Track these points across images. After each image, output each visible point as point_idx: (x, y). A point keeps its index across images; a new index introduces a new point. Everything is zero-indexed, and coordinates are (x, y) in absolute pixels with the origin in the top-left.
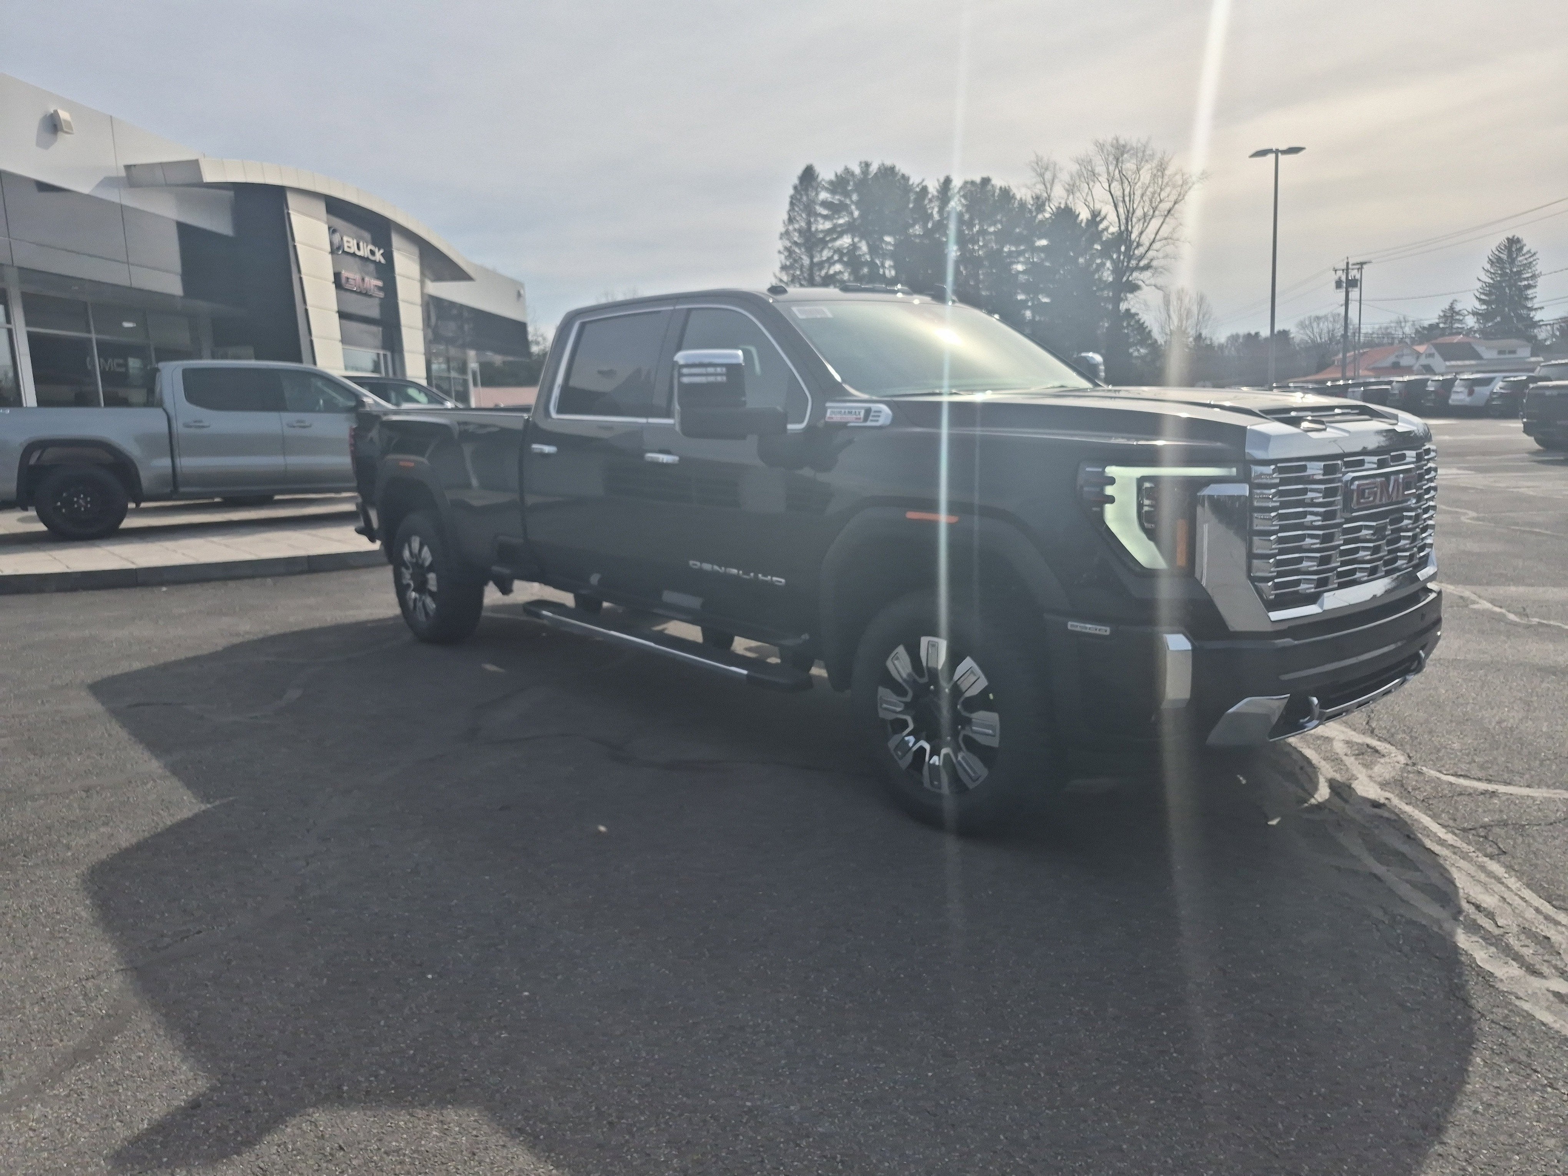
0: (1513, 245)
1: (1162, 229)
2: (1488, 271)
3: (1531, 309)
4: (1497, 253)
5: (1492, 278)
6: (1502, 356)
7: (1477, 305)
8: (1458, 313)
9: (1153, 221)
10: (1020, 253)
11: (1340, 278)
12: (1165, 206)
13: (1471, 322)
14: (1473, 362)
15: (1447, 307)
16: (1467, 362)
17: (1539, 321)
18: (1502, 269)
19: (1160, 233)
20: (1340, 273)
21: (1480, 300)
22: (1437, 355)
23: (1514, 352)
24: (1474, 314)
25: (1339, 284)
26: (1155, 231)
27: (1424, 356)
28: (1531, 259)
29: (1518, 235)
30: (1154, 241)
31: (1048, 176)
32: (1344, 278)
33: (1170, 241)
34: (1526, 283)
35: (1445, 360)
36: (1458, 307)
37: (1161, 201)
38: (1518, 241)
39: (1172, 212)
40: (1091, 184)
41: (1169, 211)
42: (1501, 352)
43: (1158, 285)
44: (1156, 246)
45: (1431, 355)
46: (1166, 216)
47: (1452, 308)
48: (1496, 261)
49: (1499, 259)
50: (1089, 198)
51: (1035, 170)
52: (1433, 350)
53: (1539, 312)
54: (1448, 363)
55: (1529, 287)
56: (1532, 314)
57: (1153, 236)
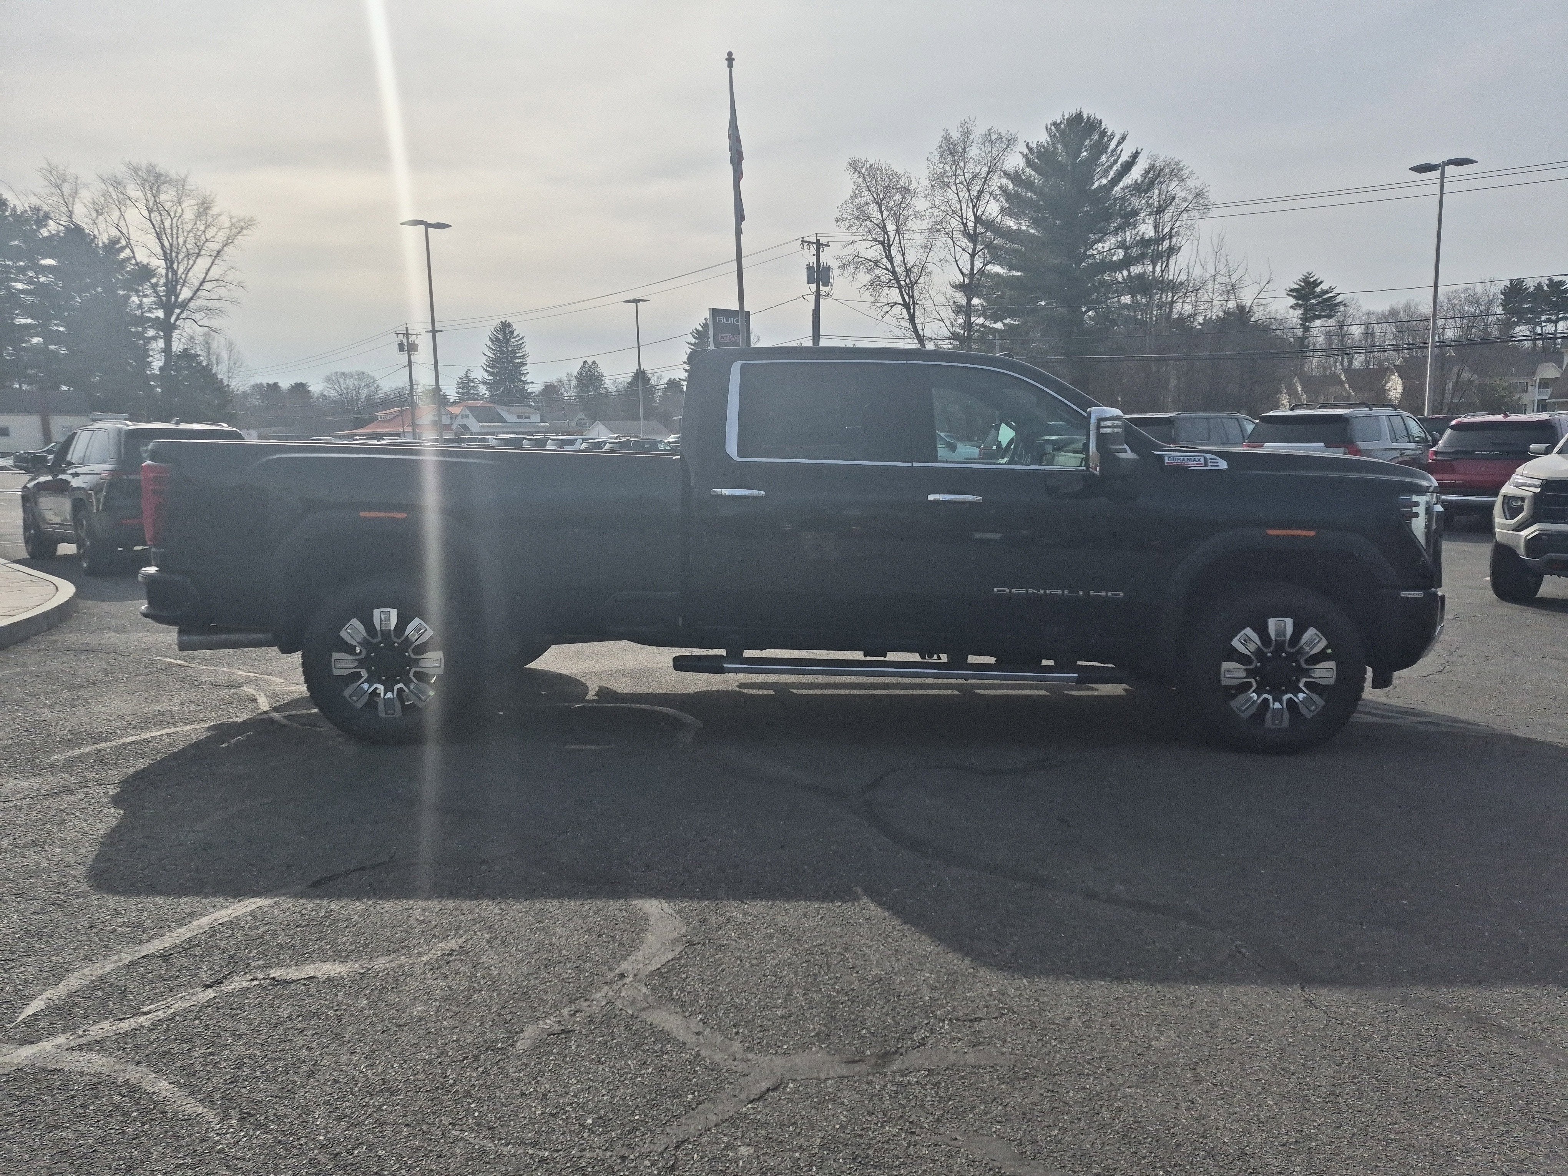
0: (506, 328)
1: (212, 270)
2: (489, 347)
3: (524, 382)
4: (495, 333)
5: (494, 354)
6: (519, 421)
7: (486, 376)
8: (472, 381)
9: (200, 260)
10: (22, 270)
11: (401, 341)
12: (214, 246)
13: (483, 390)
14: (500, 424)
15: (464, 375)
16: (496, 424)
17: (532, 393)
18: (500, 347)
19: (210, 274)
20: (401, 336)
21: (487, 371)
22: (471, 416)
23: (529, 418)
24: (484, 383)
25: (401, 347)
26: (205, 271)
27: (460, 417)
28: (521, 342)
29: (509, 320)
30: (203, 282)
31: (66, 189)
32: (405, 341)
33: (222, 283)
34: (519, 361)
35: (479, 422)
36: (472, 376)
37: (207, 241)
38: (509, 325)
39: (221, 253)
40: (123, 208)
41: (219, 252)
42: (519, 417)
43: (213, 327)
44: (207, 286)
45: (467, 417)
46: (216, 257)
47: (467, 376)
48: (495, 340)
49: (497, 339)
50: (122, 224)
51: (49, 180)
52: (468, 412)
53: (531, 385)
54: (481, 424)
55: (522, 364)
56: (527, 386)
57: (204, 275)
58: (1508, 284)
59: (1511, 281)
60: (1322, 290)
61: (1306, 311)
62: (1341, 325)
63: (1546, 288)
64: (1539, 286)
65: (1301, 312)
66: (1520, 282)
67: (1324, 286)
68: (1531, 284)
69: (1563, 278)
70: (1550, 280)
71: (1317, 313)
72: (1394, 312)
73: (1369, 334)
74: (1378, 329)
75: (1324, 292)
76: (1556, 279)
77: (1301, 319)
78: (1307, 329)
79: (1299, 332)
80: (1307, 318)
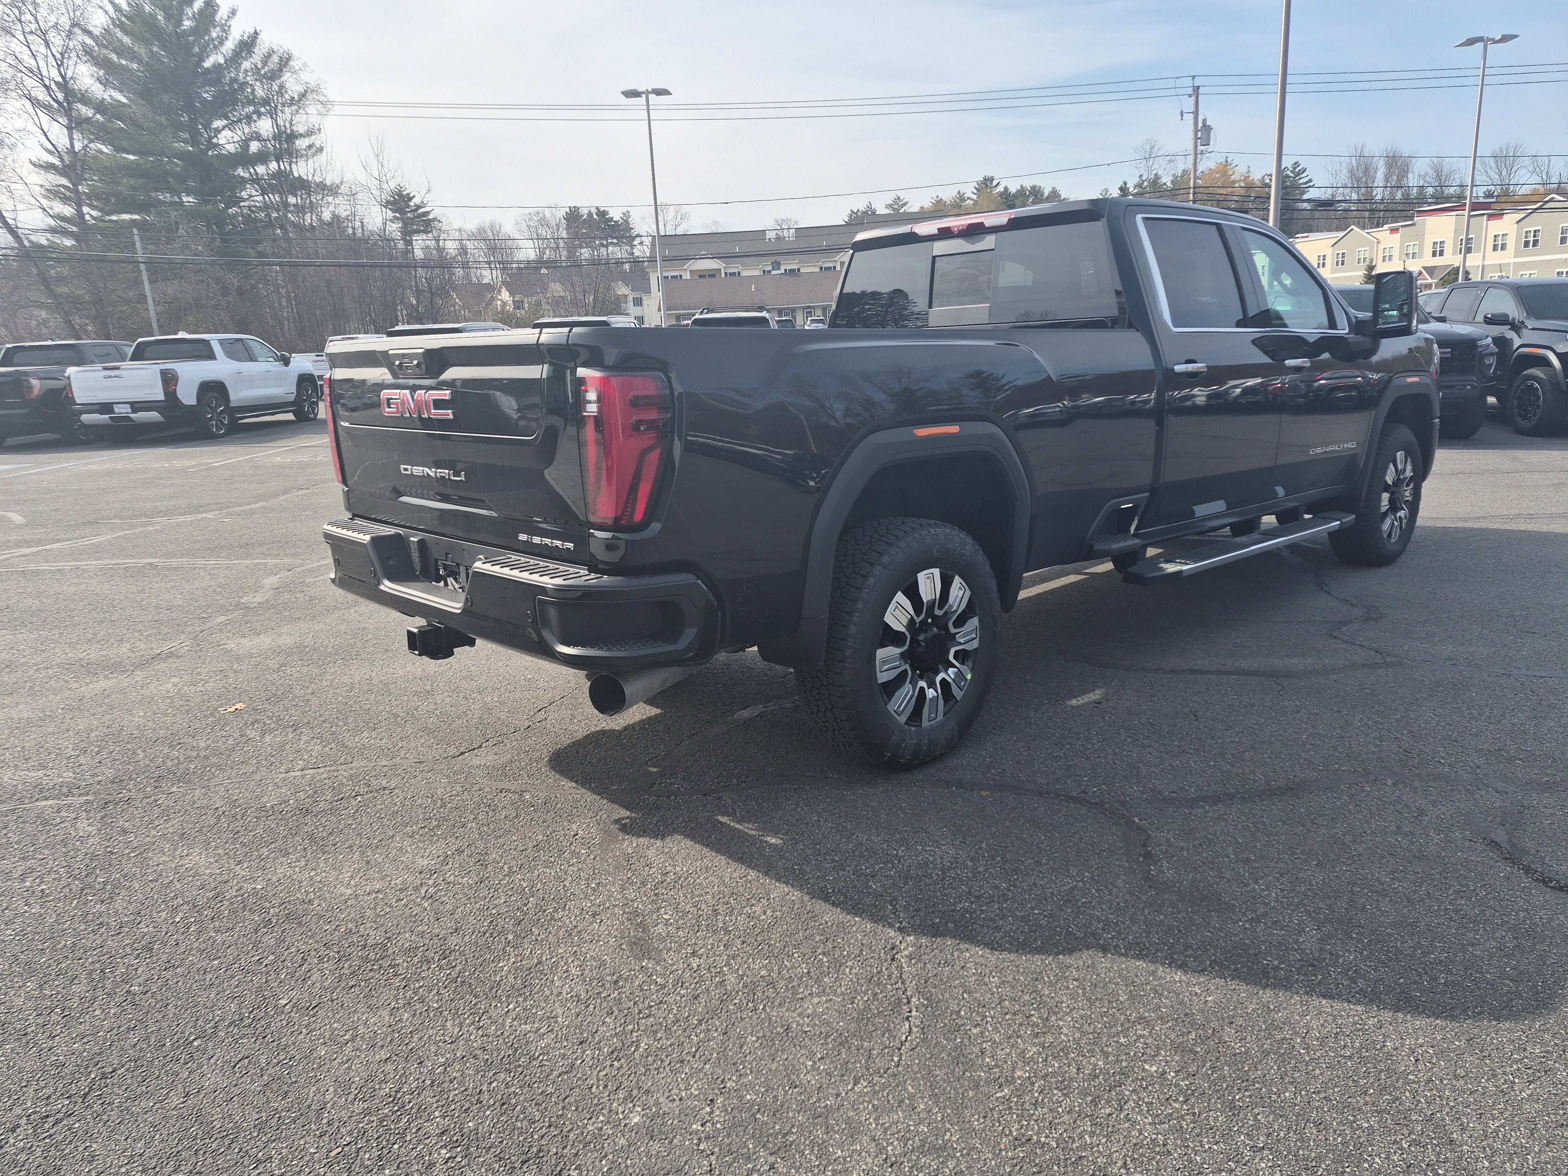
58: (568, 210)
59: (570, 207)
60: (416, 205)
61: (405, 225)
62: (437, 240)
63: (595, 217)
64: (590, 214)
65: (400, 225)
66: (577, 209)
67: (416, 201)
68: (584, 212)
69: (607, 209)
70: (597, 208)
71: (415, 227)
72: (481, 230)
73: (463, 251)
74: (469, 245)
75: (418, 207)
76: (602, 209)
77: (401, 232)
78: (409, 243)
79: (401, 245)
80: (407, 233)
